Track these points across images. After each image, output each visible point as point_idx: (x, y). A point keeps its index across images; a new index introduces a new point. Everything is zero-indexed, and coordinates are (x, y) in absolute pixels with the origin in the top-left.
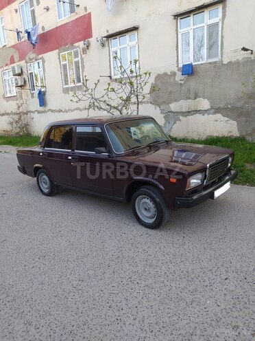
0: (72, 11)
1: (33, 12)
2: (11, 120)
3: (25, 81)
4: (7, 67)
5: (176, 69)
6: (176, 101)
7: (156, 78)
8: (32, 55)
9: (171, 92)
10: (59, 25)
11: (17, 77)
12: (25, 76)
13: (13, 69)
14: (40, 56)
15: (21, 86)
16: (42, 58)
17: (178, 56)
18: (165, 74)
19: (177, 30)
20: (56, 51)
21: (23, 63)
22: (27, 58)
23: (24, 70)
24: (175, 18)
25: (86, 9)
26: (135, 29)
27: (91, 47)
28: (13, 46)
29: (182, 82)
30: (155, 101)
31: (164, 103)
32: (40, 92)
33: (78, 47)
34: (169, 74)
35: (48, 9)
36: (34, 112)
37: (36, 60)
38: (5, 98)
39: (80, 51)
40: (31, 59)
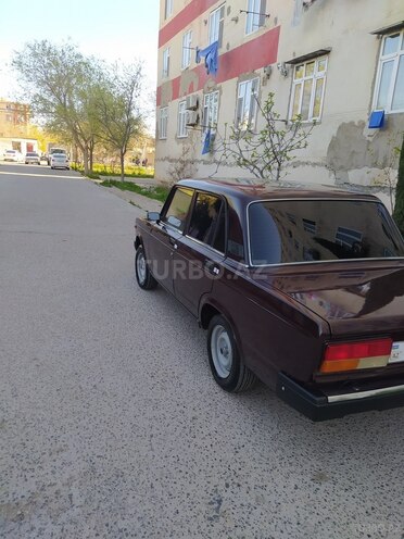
0: (261, 24)
1: (222, 24)
2: (173, 169)
3: (198, 118)
4: (185, 98)
5: (366, 118)
6: (357, 167)
7: (340, 128)
8: (211, 84)
9: (353, 152)
10: (245, 42)
11: (191, 112)
12: (199, 111)
13: (188, 100)
14: (218, 85)
15: (193, 125)
16: (220, 88)
17: (372, 98)
18: (352, 123)
19: (378, 56)
20: (236, 79)
21: (200, 93)
22: (206, 86)
23: (200, 104)
24: (378, 38)
25: (276, 20)
26: (325, 52)
27: (272, 76)
28: (195, 70)
29: (371, 139)
30: (332, 164)
31: (342, 167)
32: (208, 135)
33: (259, 75)
34: (356, 123)
35: (236, 20)
36: (199, 162)
37: (214, 90)
38: (176, 138)
39: (260, 79)
40: (209, 88)
